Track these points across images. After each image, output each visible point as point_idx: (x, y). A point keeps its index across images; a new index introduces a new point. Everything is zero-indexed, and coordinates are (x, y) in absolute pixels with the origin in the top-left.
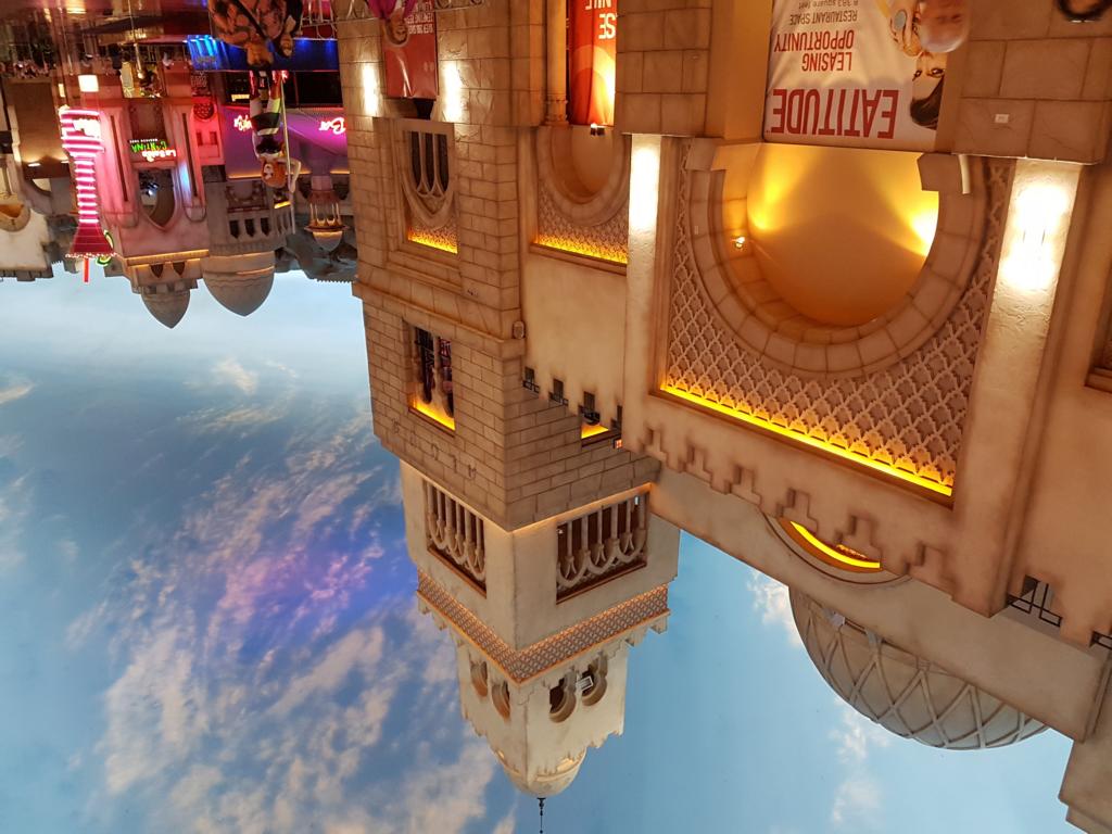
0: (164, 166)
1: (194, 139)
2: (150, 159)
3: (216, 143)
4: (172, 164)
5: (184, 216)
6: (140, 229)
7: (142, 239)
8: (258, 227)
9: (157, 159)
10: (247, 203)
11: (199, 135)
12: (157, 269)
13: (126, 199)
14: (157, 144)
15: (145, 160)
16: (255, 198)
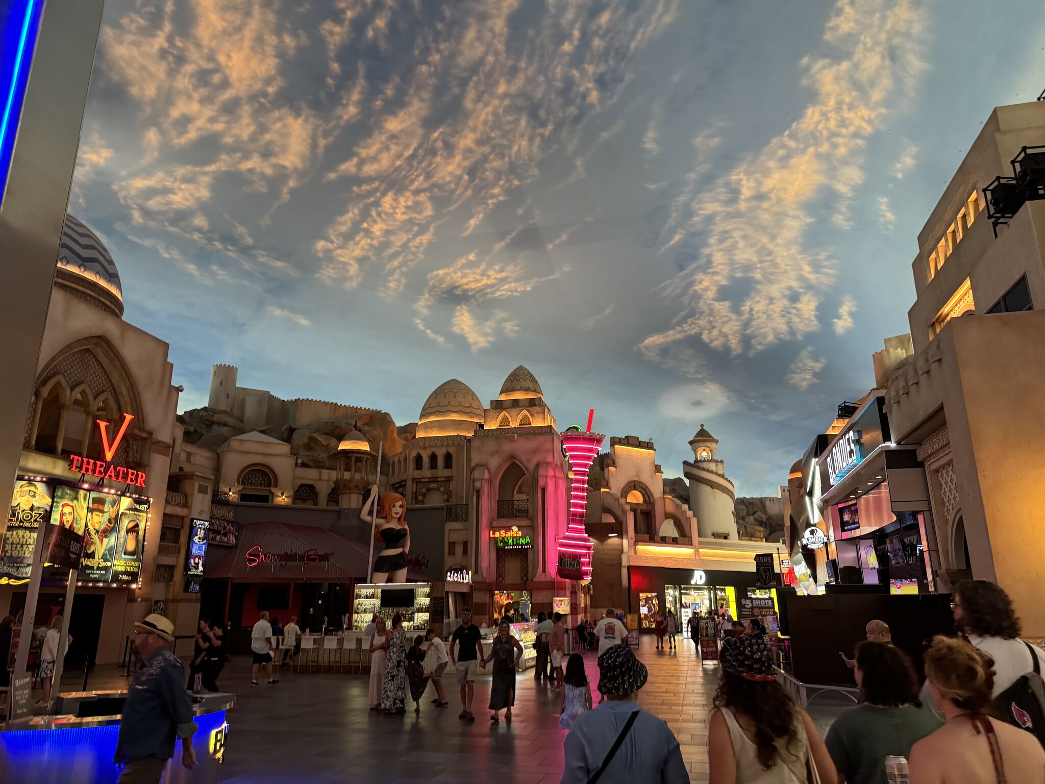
0: (504, 522)
1: (472, 548)
3: (450, 543)
4: (495, 524)
5: (493, 471)
6: (534, 461)
7: (535, 452)
8: (426, 460)
10: (432, 485)
11: (465, 552)
13: (544, 490)
15: (520, 528)
16: (424, 490)
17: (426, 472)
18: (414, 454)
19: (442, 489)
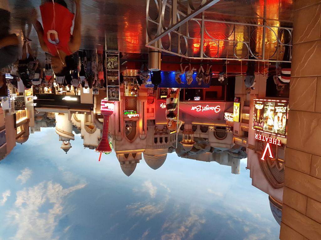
0: (134, 120)
1: (146, 110)
2: (130, 117)
3: (153, 112)
4: (137, 119)
5: (138, 137)
6: (123, 141)
7: (123, 144)
8: (164, 140)
9: (132, 117)
10: (162, 132)
11: (148, 109)
12: (126, 156)
13: (119, 131)
14: (133, 112)
15: (128, 117)
16: (164, 130)
17: (164, 136)
18: (168, 143)
19: (158, 130)
